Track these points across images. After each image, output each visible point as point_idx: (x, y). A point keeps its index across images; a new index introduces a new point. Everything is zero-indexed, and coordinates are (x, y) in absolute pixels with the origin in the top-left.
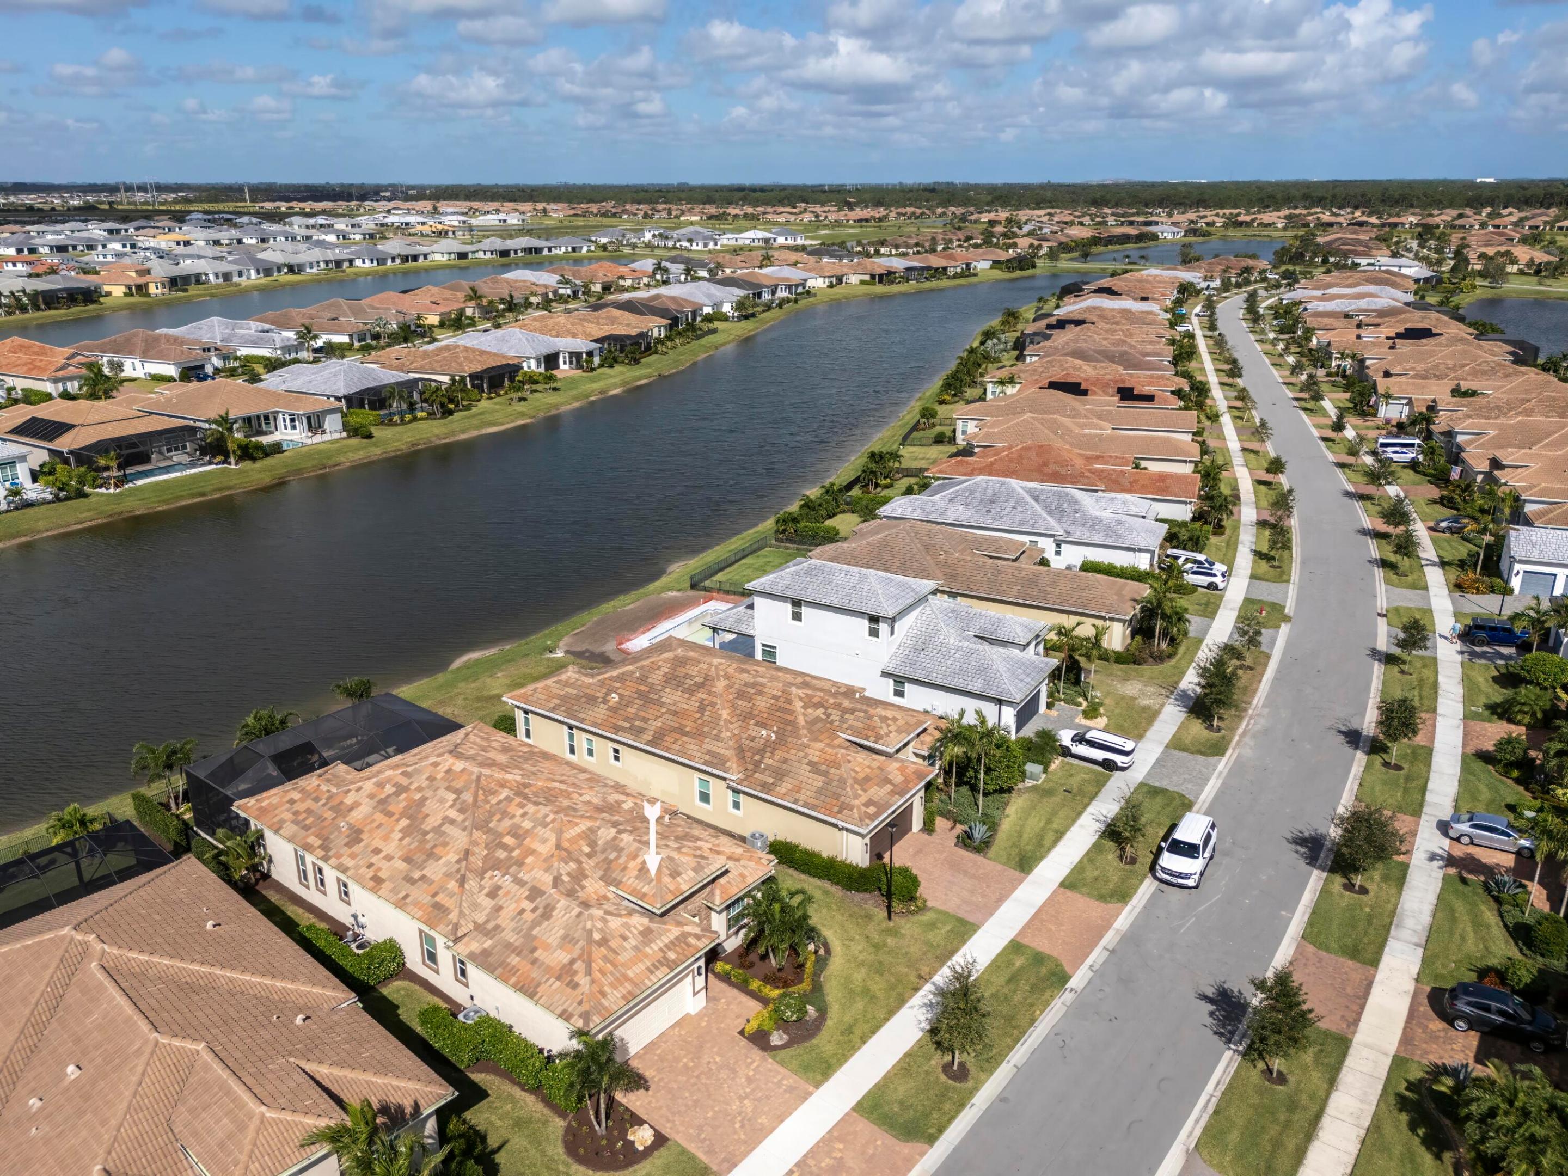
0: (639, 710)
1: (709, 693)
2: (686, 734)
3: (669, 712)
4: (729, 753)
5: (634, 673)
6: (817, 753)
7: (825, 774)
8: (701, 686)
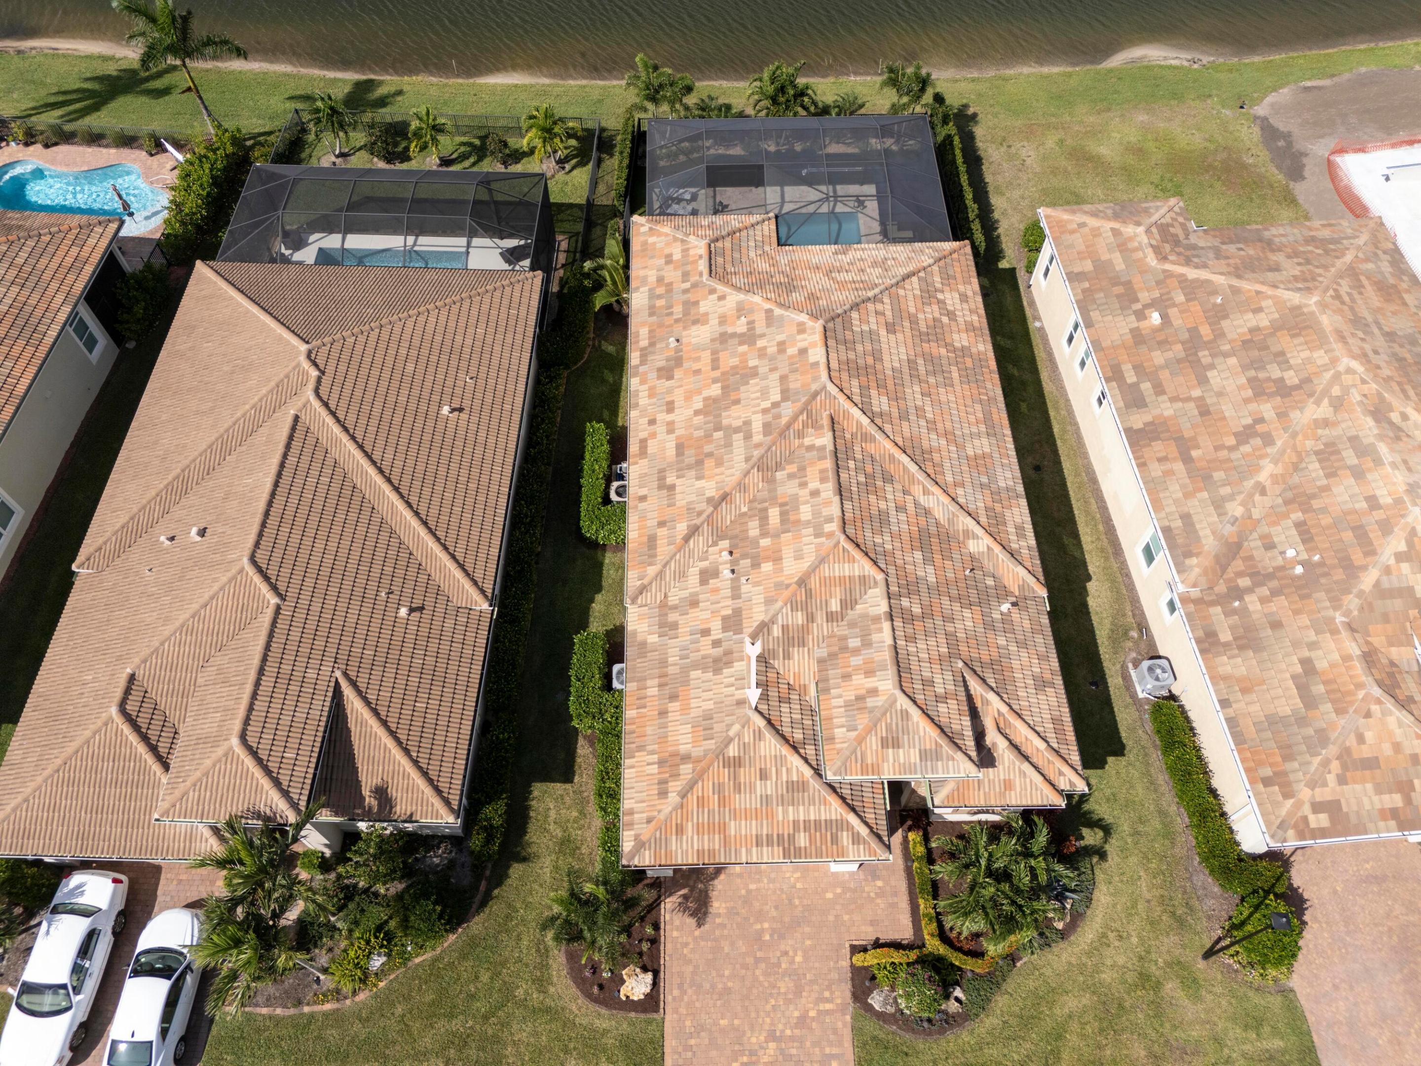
0: (1167, 366)
1: (1282, 415)
2: (1187, 460)
3: (1200, 402)
4: (1209, 543)
5: (1215, 292)
6: (1336, 656)
7: (1309, 701)
8: (1283, 390)
